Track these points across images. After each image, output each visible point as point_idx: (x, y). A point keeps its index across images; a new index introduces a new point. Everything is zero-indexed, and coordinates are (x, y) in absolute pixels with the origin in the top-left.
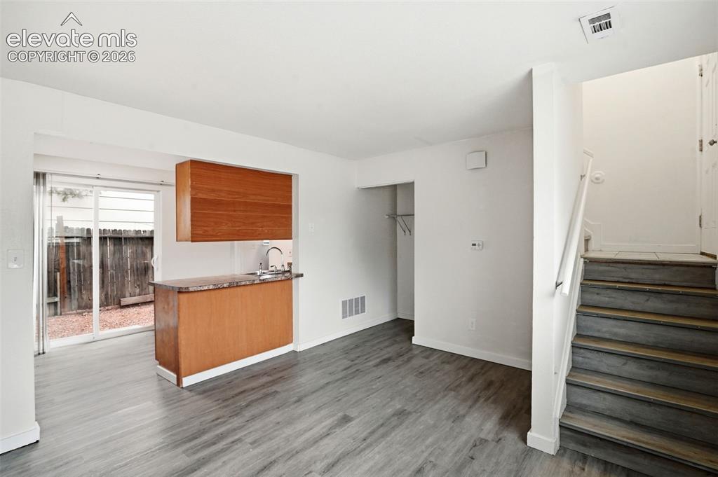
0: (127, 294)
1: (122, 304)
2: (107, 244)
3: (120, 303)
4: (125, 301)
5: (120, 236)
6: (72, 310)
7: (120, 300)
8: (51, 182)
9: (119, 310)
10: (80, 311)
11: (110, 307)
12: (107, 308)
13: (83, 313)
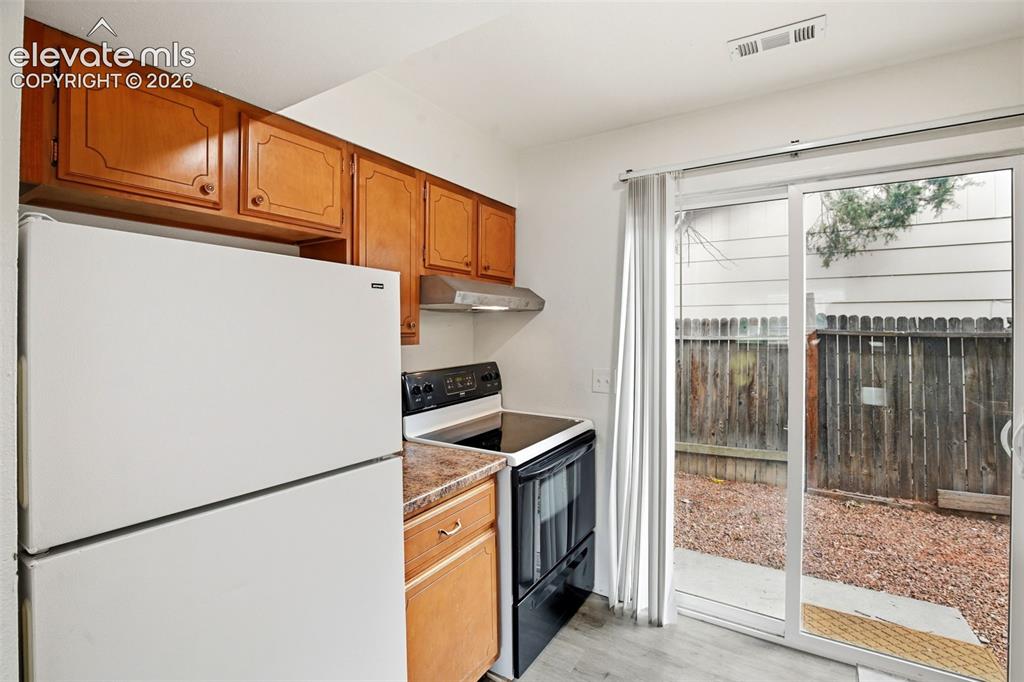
0: (958, 481)
1: (942, 503)
2: (906, 353)
3: (934, 499)
4: (947, 498)
5: (939, 333)
6: (828, 488)
7: (937, 494)
8: (681, 194)
9: (932, 516)
10: (843, 493)
11: (910, 503)
12: (902, 502)
13: (847, 499)
